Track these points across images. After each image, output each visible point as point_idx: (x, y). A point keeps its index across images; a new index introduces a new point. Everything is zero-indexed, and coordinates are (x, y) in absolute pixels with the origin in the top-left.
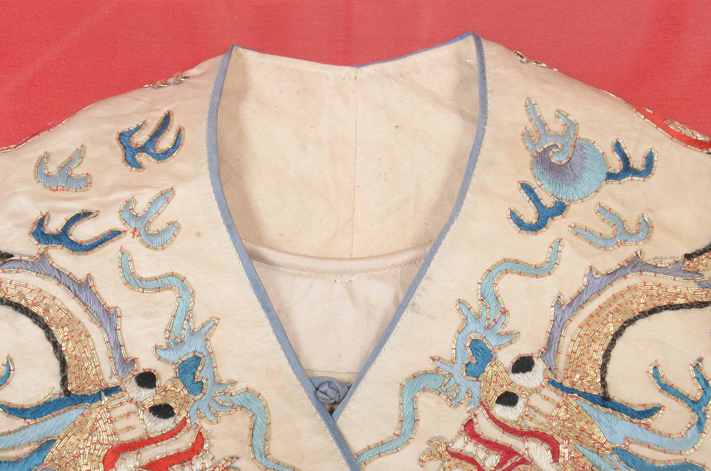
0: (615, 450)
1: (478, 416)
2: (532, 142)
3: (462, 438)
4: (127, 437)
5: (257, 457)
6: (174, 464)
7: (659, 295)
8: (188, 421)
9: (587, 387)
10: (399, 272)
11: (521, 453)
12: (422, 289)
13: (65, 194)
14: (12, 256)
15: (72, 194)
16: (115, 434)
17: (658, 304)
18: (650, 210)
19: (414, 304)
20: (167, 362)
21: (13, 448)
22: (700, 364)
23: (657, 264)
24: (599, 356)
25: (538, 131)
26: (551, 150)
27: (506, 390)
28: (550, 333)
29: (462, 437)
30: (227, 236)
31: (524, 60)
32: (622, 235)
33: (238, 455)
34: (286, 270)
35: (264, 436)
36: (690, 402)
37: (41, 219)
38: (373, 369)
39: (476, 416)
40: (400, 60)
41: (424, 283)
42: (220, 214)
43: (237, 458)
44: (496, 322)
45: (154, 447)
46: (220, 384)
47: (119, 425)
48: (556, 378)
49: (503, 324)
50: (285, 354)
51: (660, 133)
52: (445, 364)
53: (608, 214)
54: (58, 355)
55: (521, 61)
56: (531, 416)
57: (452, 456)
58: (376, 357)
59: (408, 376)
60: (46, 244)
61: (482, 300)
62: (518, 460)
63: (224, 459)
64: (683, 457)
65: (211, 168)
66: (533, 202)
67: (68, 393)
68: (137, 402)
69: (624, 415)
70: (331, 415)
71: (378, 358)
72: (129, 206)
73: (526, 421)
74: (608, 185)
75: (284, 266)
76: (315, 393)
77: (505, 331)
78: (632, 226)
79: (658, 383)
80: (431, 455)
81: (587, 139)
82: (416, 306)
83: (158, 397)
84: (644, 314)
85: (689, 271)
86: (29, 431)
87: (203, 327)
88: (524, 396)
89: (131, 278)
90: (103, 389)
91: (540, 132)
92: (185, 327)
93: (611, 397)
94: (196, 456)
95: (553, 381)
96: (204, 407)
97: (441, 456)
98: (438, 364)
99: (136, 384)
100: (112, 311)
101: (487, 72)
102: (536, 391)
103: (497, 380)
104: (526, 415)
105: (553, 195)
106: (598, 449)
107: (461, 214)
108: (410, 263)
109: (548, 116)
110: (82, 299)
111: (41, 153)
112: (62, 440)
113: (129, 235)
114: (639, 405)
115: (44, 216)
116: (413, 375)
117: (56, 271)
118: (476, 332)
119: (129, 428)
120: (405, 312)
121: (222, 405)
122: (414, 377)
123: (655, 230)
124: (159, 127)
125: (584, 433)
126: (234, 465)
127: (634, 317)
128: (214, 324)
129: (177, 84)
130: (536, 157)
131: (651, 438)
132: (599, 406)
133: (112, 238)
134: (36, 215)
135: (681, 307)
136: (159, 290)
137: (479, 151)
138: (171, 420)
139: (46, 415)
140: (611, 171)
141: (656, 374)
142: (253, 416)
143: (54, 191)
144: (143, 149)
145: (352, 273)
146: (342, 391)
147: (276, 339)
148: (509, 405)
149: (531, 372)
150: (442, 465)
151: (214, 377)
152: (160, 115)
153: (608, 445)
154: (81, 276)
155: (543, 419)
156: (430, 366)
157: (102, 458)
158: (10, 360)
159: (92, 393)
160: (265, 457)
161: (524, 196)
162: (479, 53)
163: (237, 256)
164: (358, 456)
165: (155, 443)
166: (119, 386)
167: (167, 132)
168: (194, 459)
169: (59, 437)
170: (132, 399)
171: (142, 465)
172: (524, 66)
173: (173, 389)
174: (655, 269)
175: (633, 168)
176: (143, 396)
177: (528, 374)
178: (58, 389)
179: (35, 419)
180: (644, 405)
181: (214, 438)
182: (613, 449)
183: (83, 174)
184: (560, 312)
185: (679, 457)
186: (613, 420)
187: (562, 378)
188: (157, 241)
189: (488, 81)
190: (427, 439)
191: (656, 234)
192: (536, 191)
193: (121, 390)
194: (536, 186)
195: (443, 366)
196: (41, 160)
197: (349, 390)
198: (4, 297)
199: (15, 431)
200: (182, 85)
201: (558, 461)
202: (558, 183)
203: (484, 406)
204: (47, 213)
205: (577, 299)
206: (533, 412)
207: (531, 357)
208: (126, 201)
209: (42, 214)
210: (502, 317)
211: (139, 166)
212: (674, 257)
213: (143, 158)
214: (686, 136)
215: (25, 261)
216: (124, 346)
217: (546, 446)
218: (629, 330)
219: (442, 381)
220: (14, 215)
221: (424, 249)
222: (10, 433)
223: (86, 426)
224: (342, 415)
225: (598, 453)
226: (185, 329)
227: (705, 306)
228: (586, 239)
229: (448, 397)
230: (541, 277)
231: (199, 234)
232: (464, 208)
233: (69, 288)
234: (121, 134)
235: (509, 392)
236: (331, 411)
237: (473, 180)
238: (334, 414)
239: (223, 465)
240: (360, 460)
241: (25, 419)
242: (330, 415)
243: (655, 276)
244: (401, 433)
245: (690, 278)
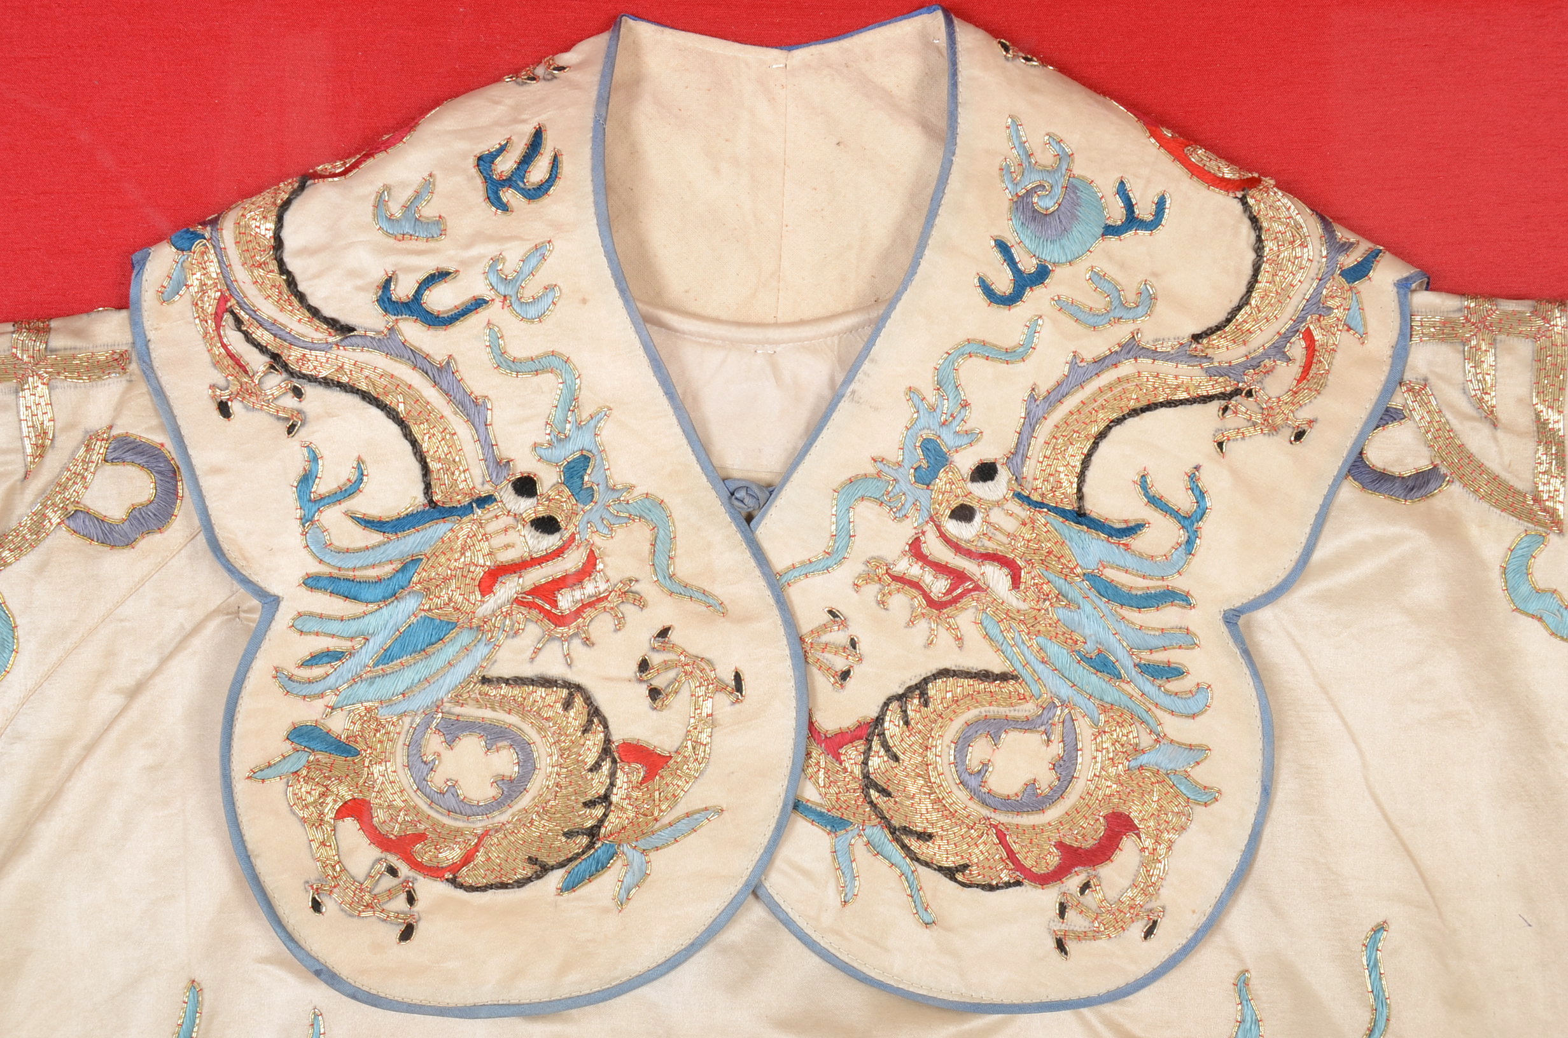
0: (1086, 576)
1: (926, 534)
2: (1013, 180)
3: (906, 559)
4: (506, 557)
5: (660, 579)
6: (562, 588)
7: (1156, 388)
8: (577, 537)
9: (1059, 500)
10: (836, 342)
11: (975, 578)
12: (865, 373)
13: (413, 245)
14: (353, 330)
15: (422, 245)
16: (491, 554)
17: (1153, 400)
18: (1155, 274)
19: (853, 392)
20: (549, 462)
21: (373, 566)
22: (1197, 473)
23: (1156, 348)
24: (1077, 463)
25: (1021, 165)
26: (1035, 192)
27: (962, 502)
28: (1020, 433)
29: (907, 557)
30: (620, 302)
31: (1009, 56)
32: (1117, 310)
33: (637, 576)
34: (694, 338)
35: (667, 552)
36: (1180, 518)
37: (386, 280)
38: (801, 469)
39: (923, 533)
40: (846, 40)
41: (866, 366)
42: (610, 275)
43: (637, 581)
44: (954, 418)
45: (538, 569)
46: (613, 490)
47: (498, 541)
48: (1023, 490)
49: (963, 420)
50: (693, 451)
51: (1177, 170)
52: (889, 467)
53: (1102, 281)
54: (419, 458)
55: (1005, 56)
56: (990, 535)
57: (893, 580)
58: (804, 456)
59: (843, 480)
60: (395, 315)
61: (938, 389)
62: (971, 587)
63: (621, 582)
64: (1165, 583)
65: (598, 215)
66: (1008, 264)
67: (433, 505)
68: (515, 515)
69: (1100, 533)
70: (749, 525)
71: (807, 457)
72: (496, 266)
73: (984, 540)
74: (1104, 242)
75: (691, 334)
76: (730, 498)
77: (964, 429)
78: (1131, 296)
79: (1144, 495)
80: (868, 578)
81: (1083, 177)
82: (856, 394)
83: (540, 508)
84: (1135, 412)
85: (1196, 356)
86: (390, 547)
87: (592, 418)
88: (983, 510)
89: (502, 361)
90: (475, 498)
91: (1024, 166)
92: (569, 419)
93: (1088, 512)
94: (588, 578)
95: (1019, 494)
96: (595, 518)
97: (880, 579)
98: (879, 465)
99: (513, 492)
100: (480, 401)
101: (959, 75)
102: (998, 504)
103: (951, 489)
104: (984, 534)
105: (1034, 256)
106: (1066, 575)
107: (917, 277)
108: (851, 332)
109: (1035, 139)
110: (443, 387)
111: (379, 185)
112: (429, 559)
113: (498, 304)
114: (1120, 522)
115: (391, 277)
116: (850, 479)
117: (410, 351)
118: (929, 428)
119: (507, 546)
120: (842, 401)
121: (617, 516)
122: (851, 482)
123: (1158, 303)
124: (528, 148)
125: (1051, 556)
126: (633, 589)
127: (1123, 416)
128: (605, 415)
129: (549, 80)
130: (1016, 202)
131: (1129, 561)
132: (1072, 523)
133: (476, 309)
134: (379, 276)
135: (1182, 402)
136: (537, 373)
137: (944, 192)
138: (557, 536)
139: (409, 529)
140: (1110, 222)
141: (1143, 483)
142: (654, 528)
143: (400, 241)
144: (508, 182)
145: (776, 343)
146: (762, 496)
147: (682, 433)
148: (964, 520)
149: (994, 482)
150: (881, 590)
151: (607, 482)
152: (529, 129)
153: (1079, 570)
154: (439, 356)
155: (1005, 540)
156: (871, 469)
157: (477, 583)
158: (360, 461)
159: (462, 504)
160: (669, 578)
161: (998, 256)
162: (950, 45)
163: (633, 328)
164: (781, 576)
165: (539, 564)
166: (493, 495)
167: (539, 157)
168: (586, 581)
169: (425, 555)
170: (509, 512)
171: (525, 590)
172: (1009, 64)
173: (557, 497)
174: (1154, 354)
175: (1138, 218)
176: (522, 507)
177: (990, 483)
178: (421, 499)
179: (396, 534)
180: (1126, 521)
181: (609, 556)
182: (1084, 574)
183: (435, 217)
184: (1033, 406)
185: (1160, 583)
186: (1087, 540)
187: (1030, 489)
188: (532, 311)
189: (960, 88)
190: (864, 559)
191: (1160, 307)
192: (1013, 250)
193: (495, 500)
194: (1013, 242)
195: (886, 469)
196: (381, 197)
197: (771, 495)
198: (348, 383)
199: (373, 547)
200: (555, 81)
201: (1019, 588)
202: (1042, 240)
203: (934, 521)
204: (394, 272)
205: (1055, 392)
206: (992, 530)
207: (994, 463)
208: (492, 259)
209: (387, 274)
210: (962, 411)
211: (504, 207)
212: (1178, 338)
213: (508, 195)
214: (1210, 172)
215: (371, 337)
216: (497, 445)
217: (1005, 571)
218: (1116, 431)
219: (885, 489)
220: (353, 274)
221: (869, 315)
222: (367, 548)
223: (456, 543)
224: (761, 525)
225: (1066, 580)
226: (570, 422)
227: (1210, 401)
228: (1072, 315)
229: (891, 509)
230: (1013, 363)
231: (584, 301)
232: (921, 270)
233: (427, 373)
234: (480, 159)
235: (966, 505)
236: (749, 518)
237: (935, 232)
238: (752, 524)
239: (620, 590)
240: (783, 581)
241: (384, 533)
242: (746, 524)
243: (1153, 363)
244: (832, 550)
245: (1196, 363)
